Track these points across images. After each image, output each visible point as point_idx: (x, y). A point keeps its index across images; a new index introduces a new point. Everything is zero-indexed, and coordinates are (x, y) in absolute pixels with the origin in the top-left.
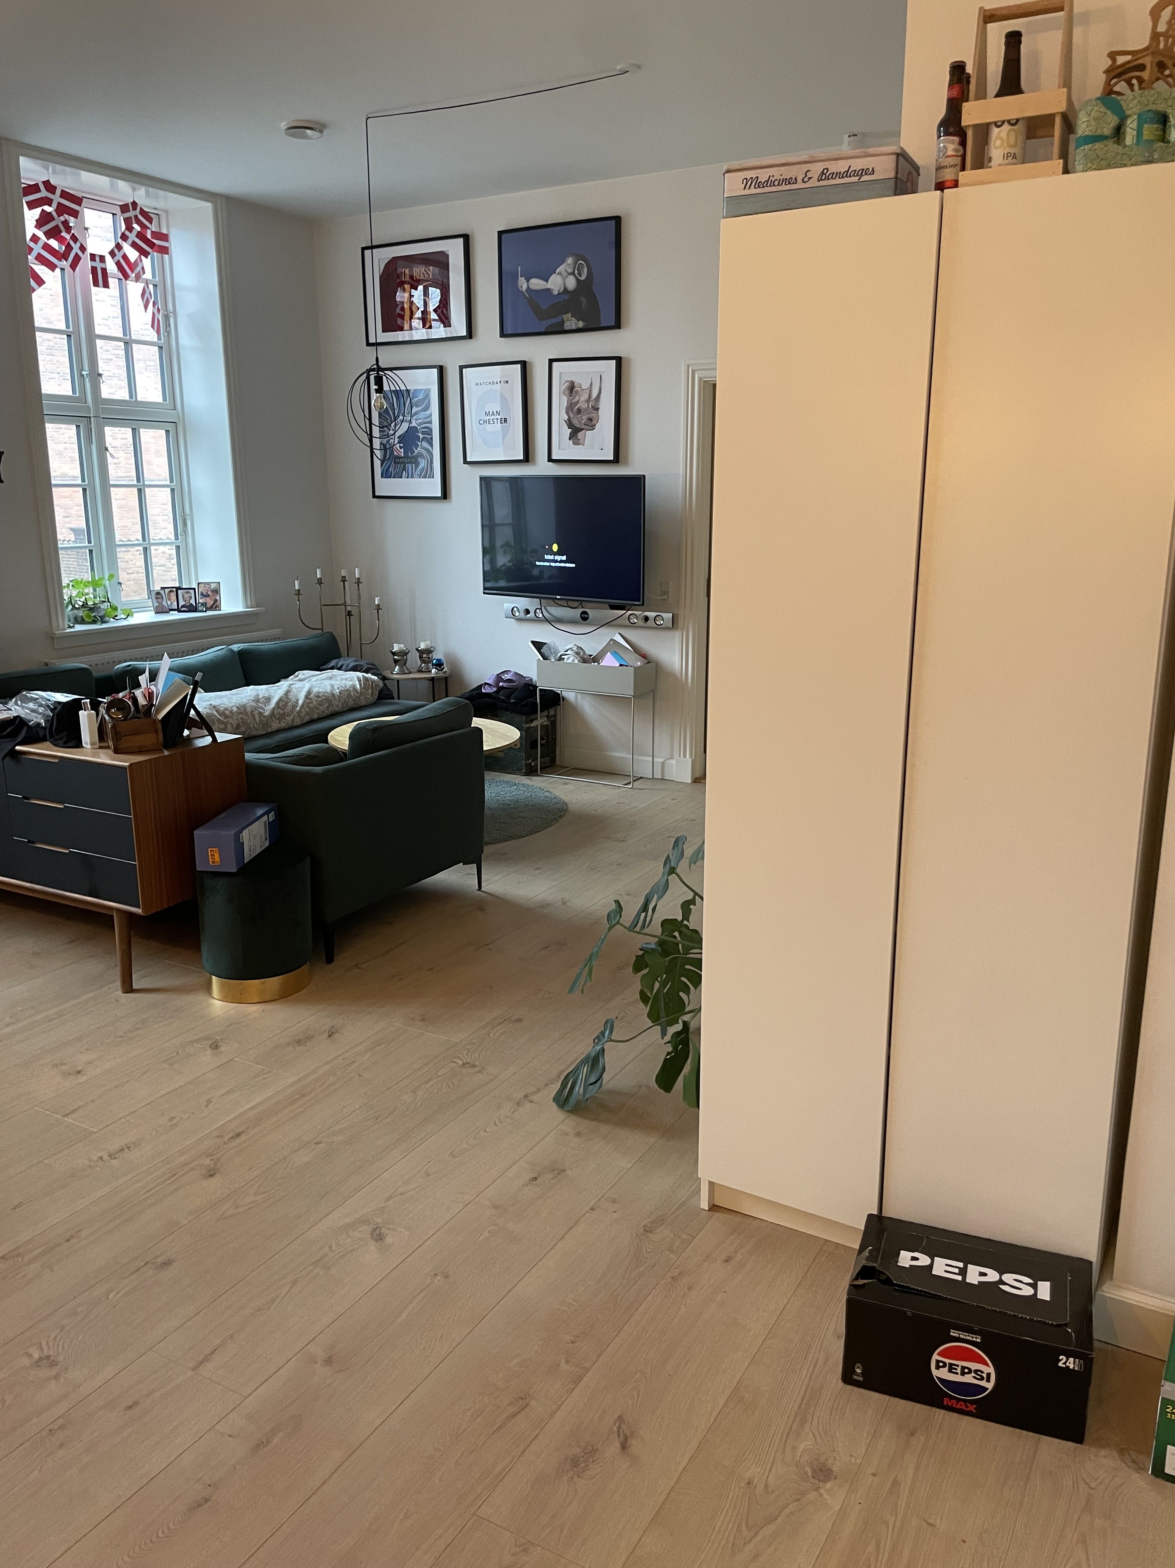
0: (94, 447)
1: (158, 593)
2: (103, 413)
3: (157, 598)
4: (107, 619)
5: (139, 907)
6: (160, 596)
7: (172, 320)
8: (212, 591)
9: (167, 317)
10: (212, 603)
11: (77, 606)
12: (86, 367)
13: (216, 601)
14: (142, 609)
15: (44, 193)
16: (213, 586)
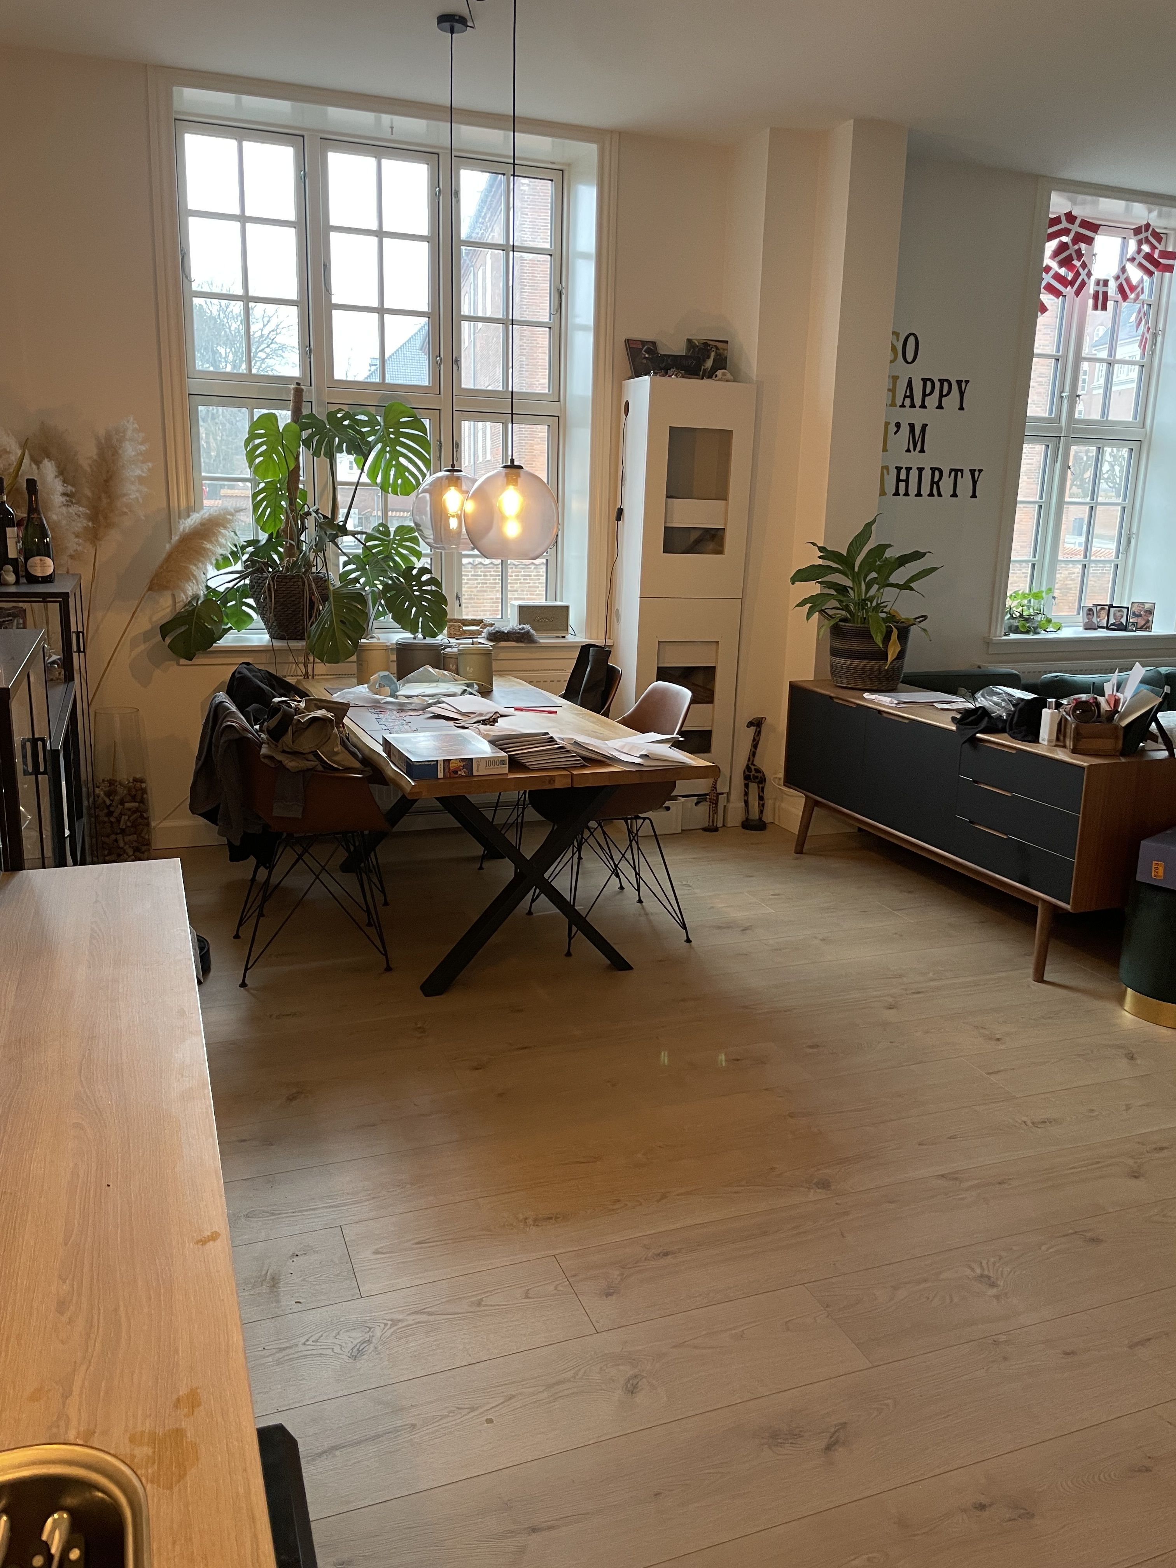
0: (1058, 465)
1: (1090, 610)
2: (1073, 433)
3: (1088, 614)
4: (1039, 630)
5: (1069, 904)
6: (1091, 613)
7: (1159, 339)
8: (1146, 612)
9: (1155, 336)
10: (1143, 623)
11: (1014, 616)
12: (1067, 388)
13: (1148, 621)
14: (1071, 625)
15: (1064, 224)
16: (1147, 606)
